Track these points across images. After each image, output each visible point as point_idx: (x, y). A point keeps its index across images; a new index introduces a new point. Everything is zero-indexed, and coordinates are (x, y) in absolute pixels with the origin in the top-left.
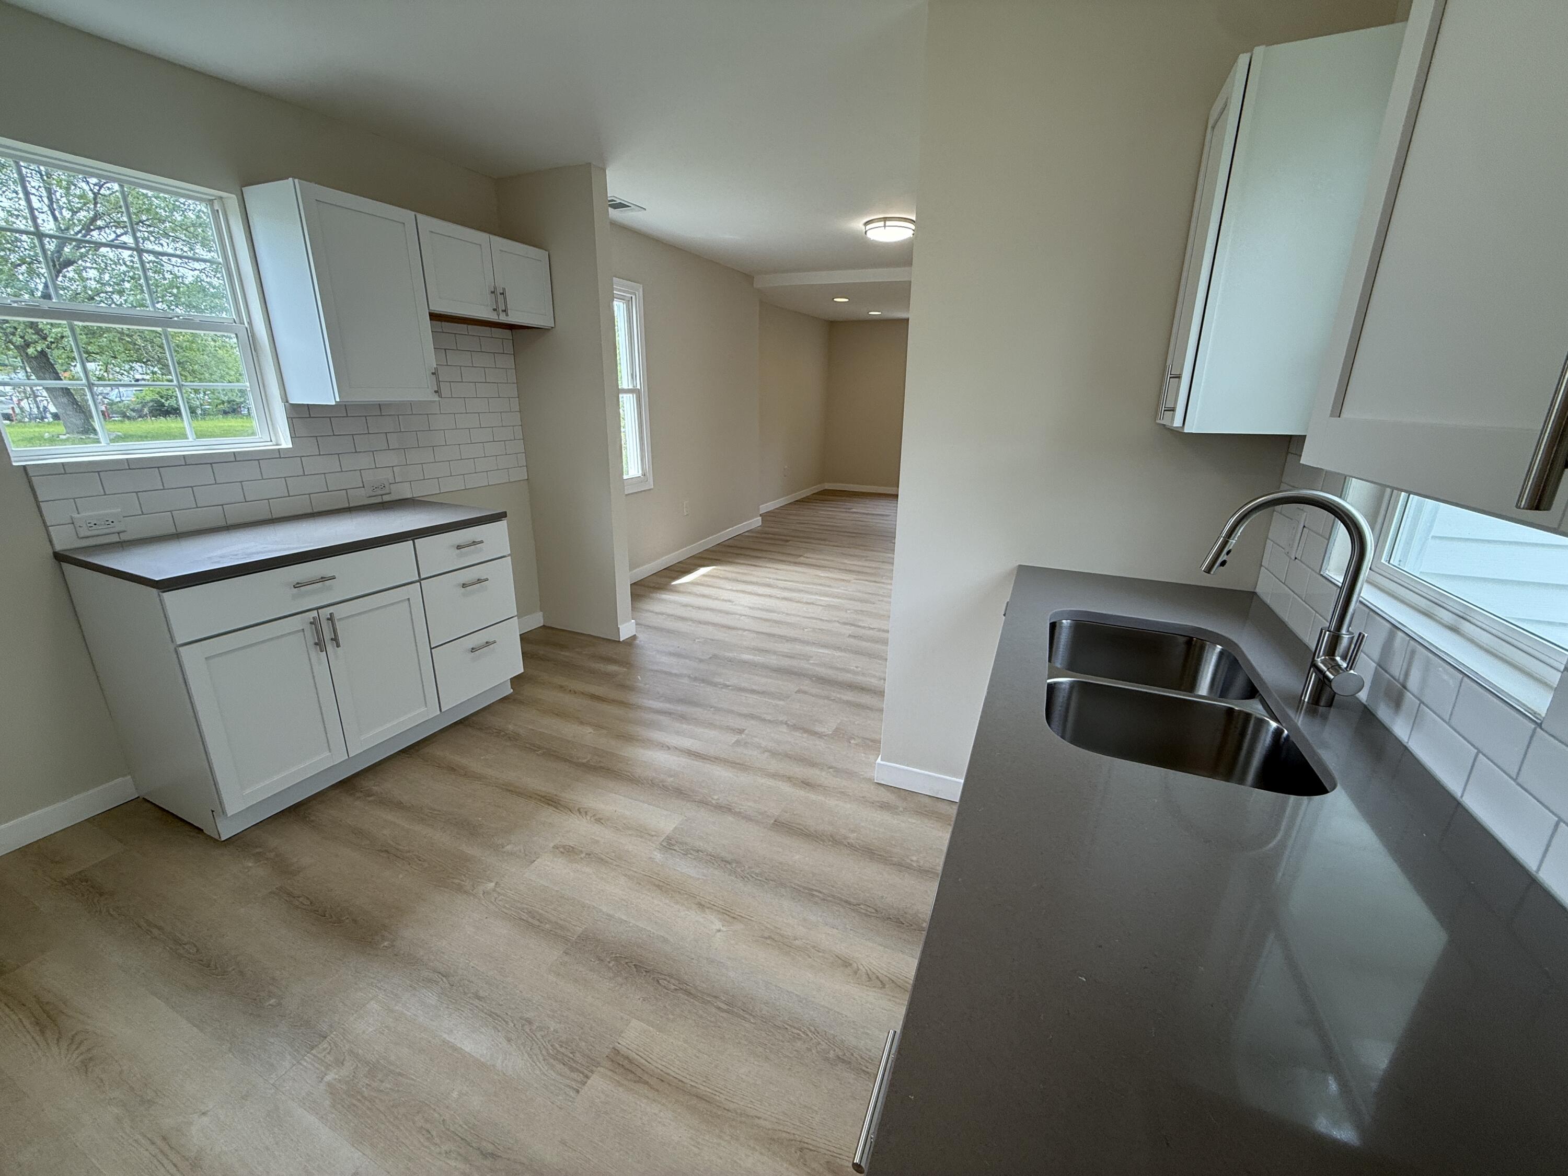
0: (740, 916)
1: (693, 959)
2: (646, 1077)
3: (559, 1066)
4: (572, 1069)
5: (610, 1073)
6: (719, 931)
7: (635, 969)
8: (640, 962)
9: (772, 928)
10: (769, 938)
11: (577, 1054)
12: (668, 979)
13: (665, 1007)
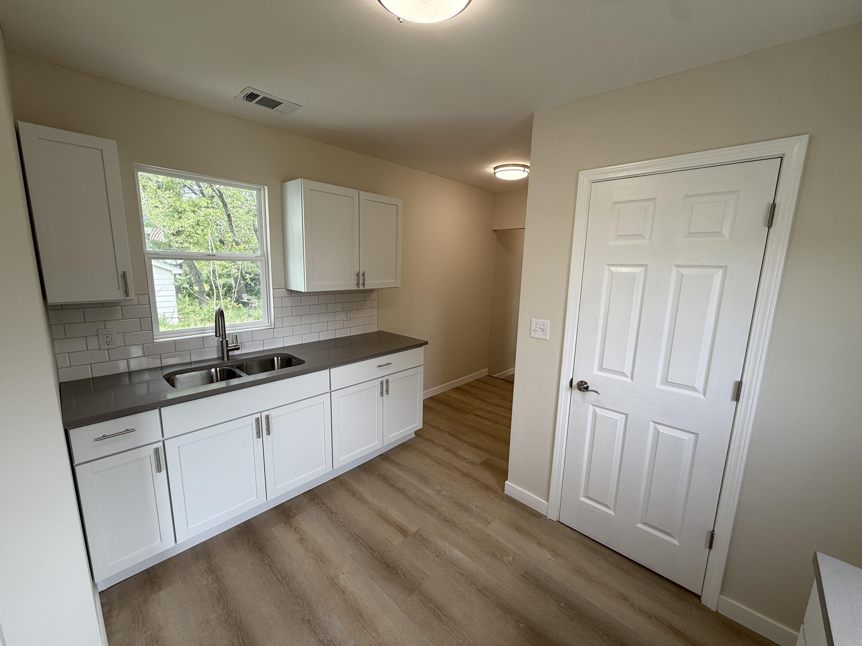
0: (328, 579)
1: (362, 563)
2: (397, 527)
3: (426, 537)
4: (421, 535)
5: (408, 530)
6: (343, 573)
7: (390, 566)
8: (386, 569)
9: (317, 566)
10: (322, 561)
11: (419, 539)
12: (377, 557)
13: (382, 546)
